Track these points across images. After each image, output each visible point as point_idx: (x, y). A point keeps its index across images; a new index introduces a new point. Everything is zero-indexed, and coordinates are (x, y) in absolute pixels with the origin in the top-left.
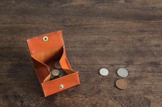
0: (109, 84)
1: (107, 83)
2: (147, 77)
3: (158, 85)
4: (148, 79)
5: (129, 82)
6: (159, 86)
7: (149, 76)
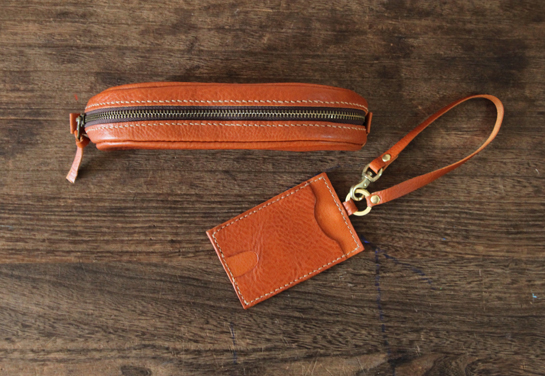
0: (247, 12)
1: (252, 15)
2: (143, 33)
3: (118, 8)
4: (142, 28)
5: (193, 19)
6: (119, 5)
7: (137, 36)
